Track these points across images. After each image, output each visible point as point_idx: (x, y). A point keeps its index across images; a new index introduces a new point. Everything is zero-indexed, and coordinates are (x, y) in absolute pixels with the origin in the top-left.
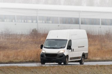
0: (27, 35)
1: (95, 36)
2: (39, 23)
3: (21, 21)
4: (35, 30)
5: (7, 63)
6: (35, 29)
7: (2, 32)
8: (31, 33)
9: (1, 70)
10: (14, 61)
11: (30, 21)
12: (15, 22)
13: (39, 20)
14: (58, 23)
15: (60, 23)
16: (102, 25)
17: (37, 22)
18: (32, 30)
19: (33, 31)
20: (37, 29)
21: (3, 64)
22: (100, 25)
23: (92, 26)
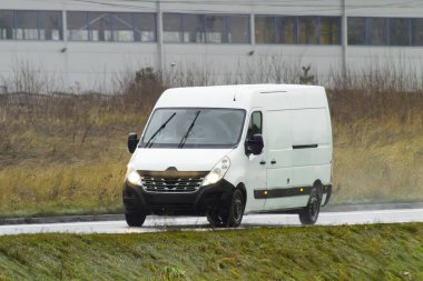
0: (114, 97)
1: (411, 94)
2: (165, 42)
3: (86, 38)
4: (147, 73)
5: (28, 221)
6: (149, 69)
7: (5, 88)
8: (132, 88)
9: (4, 252)
10: (58, 211)
12: (61, 38)
13: (165, 30)
14: (249, 42)
15: (257, 41)
17: (156, 39)
18: (135, 76)
19: (139, 76)
20: (154, 71)
21: (12, 223)
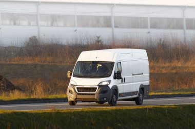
2: (41, 26)
4: (34, 38)
11: (25, 23)
13: (41, 20)
15: (78, 26)
16: (151, 27)
17: (37, 25)
18: (29, 39)
19: (31, 39)
22: (148, 28)
23: (134, 30)
